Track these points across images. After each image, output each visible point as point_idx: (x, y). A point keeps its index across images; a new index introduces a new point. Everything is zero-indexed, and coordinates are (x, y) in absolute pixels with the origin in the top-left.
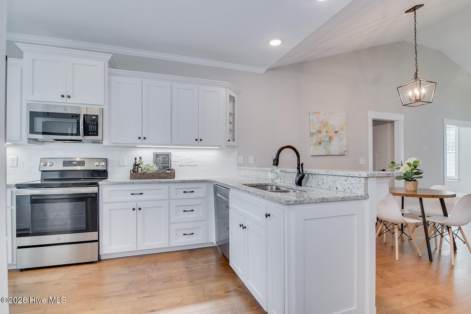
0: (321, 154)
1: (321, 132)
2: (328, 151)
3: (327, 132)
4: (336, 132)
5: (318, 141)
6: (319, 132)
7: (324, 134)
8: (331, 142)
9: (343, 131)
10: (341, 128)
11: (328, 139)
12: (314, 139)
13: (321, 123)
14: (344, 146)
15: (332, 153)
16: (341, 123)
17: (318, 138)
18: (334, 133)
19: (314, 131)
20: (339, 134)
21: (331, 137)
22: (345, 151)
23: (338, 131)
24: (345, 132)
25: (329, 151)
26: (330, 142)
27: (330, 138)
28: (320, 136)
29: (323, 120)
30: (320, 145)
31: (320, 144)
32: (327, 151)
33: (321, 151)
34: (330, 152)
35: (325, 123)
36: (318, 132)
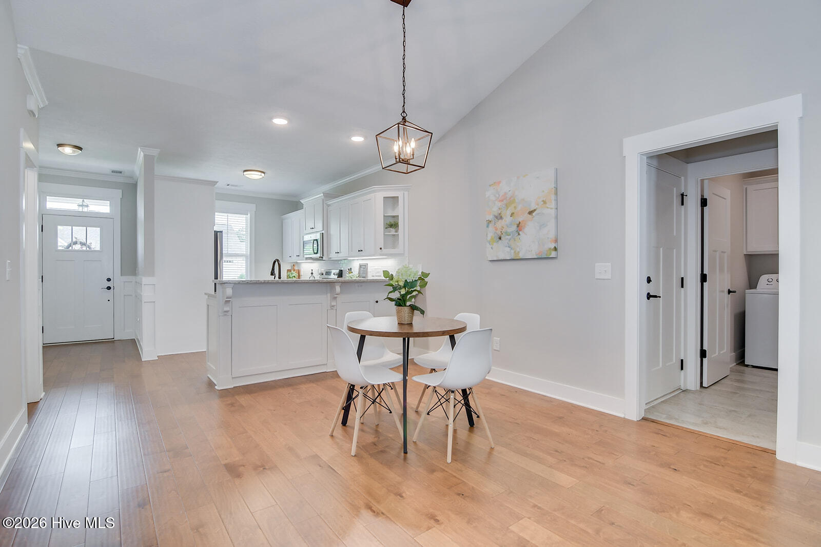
0: (501, 257)
1: (501, 218)
2: (515, 252)
3: (512, 215)
4: (531, 213)
5: (496, 235)
6: (499, 217)
7: (507, 219)
8: (520, 232)
9: (548, 208)
10: (543, 201)
11: (514, 228)
12: (491, 233)
13: (502, 201)
14: (548, 238)
15: (521, 256)
16: (543, 191)
17: (496, 230)
18: (526, 214)
19: (490, 217)
20: (538, 214)
21: (520, 223)
22: (550, 249)
23: (535, 210)
24: (551, 209)
25: (517, 252)
26: (519, 234)
27: (518, 226)
28: (500, 224)
29: (506, 194)
30: (500, 241)
31: (500, 238)
32: (512, 251)
33: (503, 252)
34: (519, 252)
35: (510, 198)
36: (496, 217)
